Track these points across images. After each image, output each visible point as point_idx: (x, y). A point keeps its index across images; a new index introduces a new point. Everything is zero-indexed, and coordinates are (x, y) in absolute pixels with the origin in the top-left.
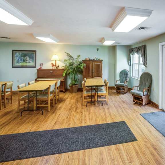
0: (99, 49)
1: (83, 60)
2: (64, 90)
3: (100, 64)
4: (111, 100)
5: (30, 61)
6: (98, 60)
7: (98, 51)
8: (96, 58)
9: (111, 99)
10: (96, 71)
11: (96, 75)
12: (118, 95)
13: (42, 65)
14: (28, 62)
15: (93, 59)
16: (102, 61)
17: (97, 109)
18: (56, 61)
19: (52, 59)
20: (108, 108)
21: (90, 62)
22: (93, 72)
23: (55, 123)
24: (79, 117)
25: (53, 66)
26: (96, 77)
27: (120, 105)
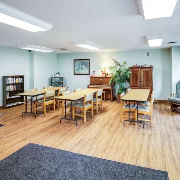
0: (149, 53)
1: (130, 67)
2: (111, 99)
3: (150, 71)
4: (159, 122)
5: (86, 69)
6: (147, 66)
7: (148, 56)
8: (145, 65)
9: (160, 120)
10: (144, 80)
11: (145, 85)
12: (172, 115)
13: (94, 72)
14: (84, 70)
15: (141, 66)
16: (152, 68)
17: (135, 132)
18: (105, 68)
19: (102, 67)
20: (150, 136)
21: (138, 69)
22: (141, 81)
23: (79, 142)
24: (107, 141)
25: (103, 74)
26: (145, 87)
27: (170, 134)
